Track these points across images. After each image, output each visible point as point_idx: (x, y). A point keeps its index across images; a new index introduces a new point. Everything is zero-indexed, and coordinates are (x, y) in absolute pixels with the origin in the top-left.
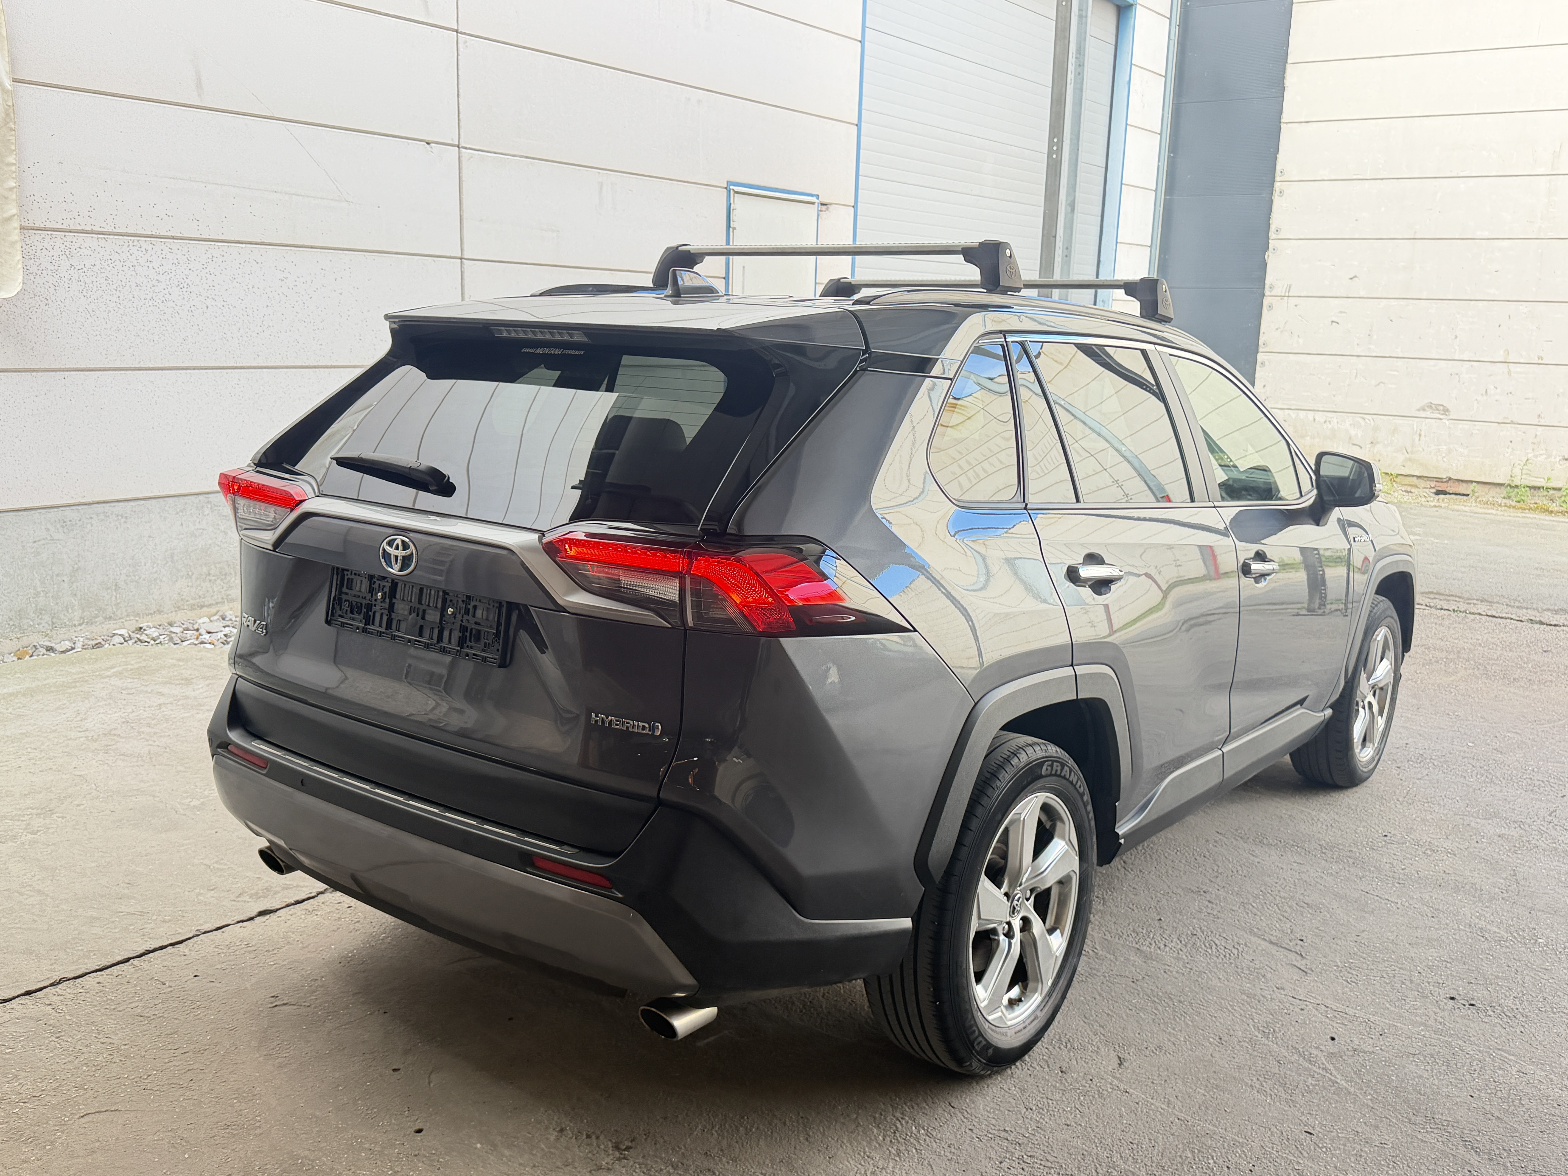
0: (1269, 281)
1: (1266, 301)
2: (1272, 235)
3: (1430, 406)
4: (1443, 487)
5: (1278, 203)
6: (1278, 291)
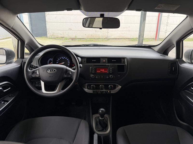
1: (46, 15)
3: (69, 29)
4: (72, 39)
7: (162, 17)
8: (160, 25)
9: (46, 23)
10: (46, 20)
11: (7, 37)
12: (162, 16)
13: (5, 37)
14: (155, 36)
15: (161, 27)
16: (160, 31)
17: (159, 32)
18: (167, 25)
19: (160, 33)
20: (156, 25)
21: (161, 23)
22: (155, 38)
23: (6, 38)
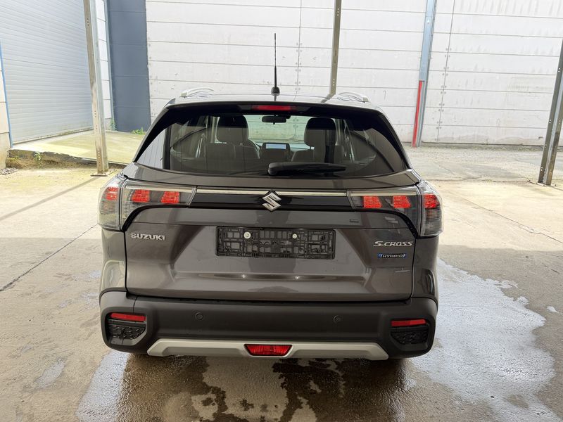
0: (150, 75)
1: (150, 81)
2: (149, 59)
5: (149, 48)
6: (153, 78)
7: (428, 91)
8: (424, 109)
9: (151, 100)
10: (151, 94)
11: (66, 131)
12: (428, 87)
13: (63, 132)
14: (412, 135)
15: (425, 114)
16: (424, 123)
17: (422, 125)
18: (441, 111)
19: (424, 128)
20: (414, 109)
21: (426, 105)
22: (411, 139)
23: (65, 134)
